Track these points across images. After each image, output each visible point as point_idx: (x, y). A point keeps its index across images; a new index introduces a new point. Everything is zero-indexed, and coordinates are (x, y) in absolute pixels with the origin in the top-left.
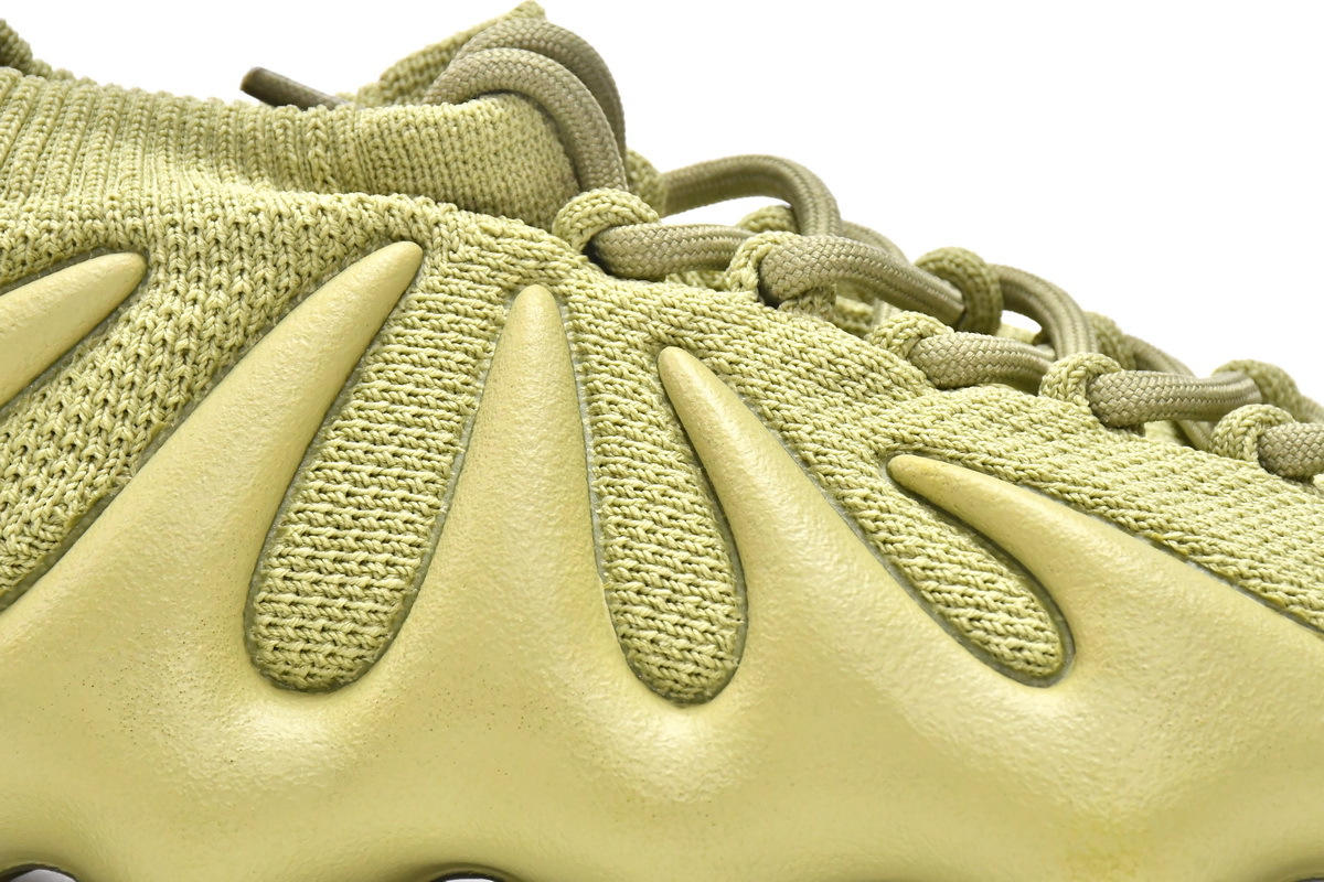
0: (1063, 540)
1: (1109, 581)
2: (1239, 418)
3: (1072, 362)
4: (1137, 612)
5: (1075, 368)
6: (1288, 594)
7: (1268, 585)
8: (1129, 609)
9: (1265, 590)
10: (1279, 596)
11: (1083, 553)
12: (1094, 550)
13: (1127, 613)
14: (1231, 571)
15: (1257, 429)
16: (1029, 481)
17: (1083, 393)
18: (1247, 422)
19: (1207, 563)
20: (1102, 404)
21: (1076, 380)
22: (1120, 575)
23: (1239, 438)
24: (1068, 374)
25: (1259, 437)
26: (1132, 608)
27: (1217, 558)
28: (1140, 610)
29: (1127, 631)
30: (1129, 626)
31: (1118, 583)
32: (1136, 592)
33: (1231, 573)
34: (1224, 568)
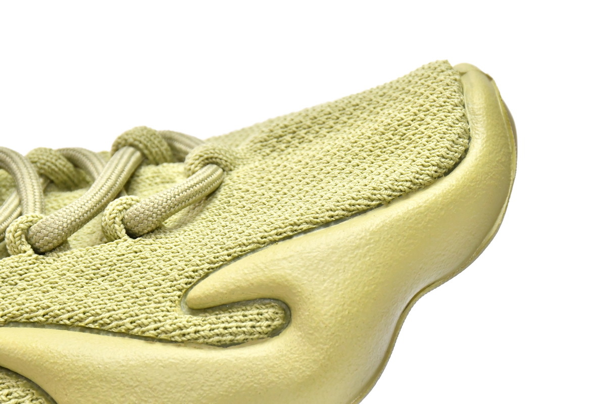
0: (31, 361)
1: (60, 375)
2: (108, 214)
3: (12, 230)
4: (81, 387)
5: (16, 232)
6: (155, 330)
7: (144, 329)
8: (76, 387)
9: (143, 332)
10: (152, 333)
11: (42, 365)
12: (47, 361)
13: (76, 388)
14: (123, 329)
15: (119, 217)
16: (11, 319)
17: (26, 242)
18: (113, 216)
19: (111, 329)
20: (37, 244)
21: (19, 238)
22: (64, 370)
23: (112, 227)
24: (13, 236)
25: (122, 220)
26: (77, 385)
27: (114, 324)
28: (81, 385)
29: (80, 399)
30: (80, 395)
31: (65, 375)
32: (75, 376)
33: (123, 331)
34: (119, 329)
